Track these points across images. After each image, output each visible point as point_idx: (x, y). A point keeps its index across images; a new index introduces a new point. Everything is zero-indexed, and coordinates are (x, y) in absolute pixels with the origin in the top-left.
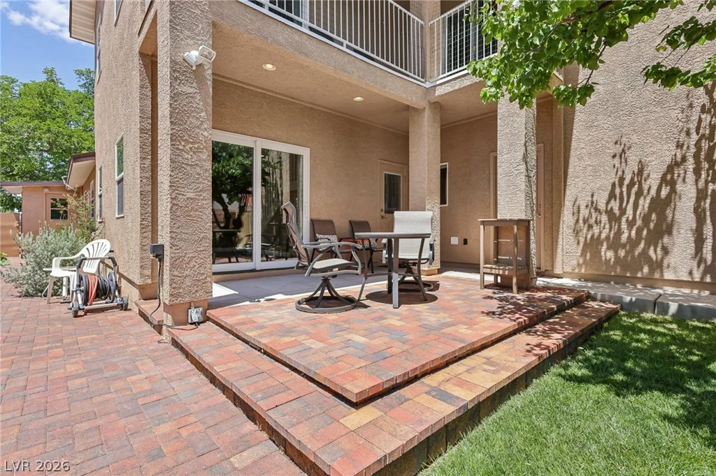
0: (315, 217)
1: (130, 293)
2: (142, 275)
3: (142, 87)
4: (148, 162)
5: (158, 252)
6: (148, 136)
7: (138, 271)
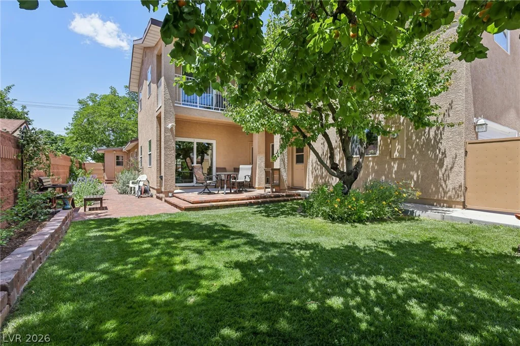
0: (218, 166)
1: (153, 192)
2: (157, 186)
3: (157, 127)
4: (159, 150)
5: (161, 178)
6: (159, 142)
7: (156, 184)
